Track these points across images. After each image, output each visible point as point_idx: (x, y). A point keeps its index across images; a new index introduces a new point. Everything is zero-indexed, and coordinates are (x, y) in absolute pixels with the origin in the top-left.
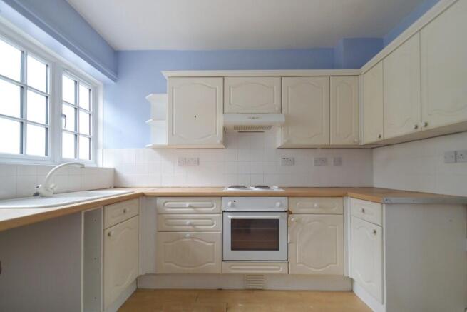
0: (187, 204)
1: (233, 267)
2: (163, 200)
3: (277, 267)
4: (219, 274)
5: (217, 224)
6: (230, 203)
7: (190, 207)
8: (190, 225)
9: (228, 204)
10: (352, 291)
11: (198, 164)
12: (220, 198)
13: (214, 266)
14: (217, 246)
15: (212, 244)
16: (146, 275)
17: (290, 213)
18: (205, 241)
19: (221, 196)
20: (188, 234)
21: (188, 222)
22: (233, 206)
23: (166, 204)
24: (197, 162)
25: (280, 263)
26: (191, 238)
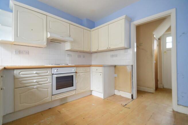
0: (35, 72)
1: (57, 97)
2: (19, 71)
3: (72, 93)
4: (50, 102)
5: (49, 80)
6: (56, 71)
7: (36, 73)
8: (36, 82)
9: (55, 71)
10: (91, 94)
11: (28, 54)
12: (51, 68)
13: (49, 99)
14: (50, 90)
15: (47, 89)
16: (7, 114)
17: (77, 73)
18: (44, 88)
19: (52, 68)
20: (35, 87)
21: (35, 81)
22: (57, 71)
23: (20, 73)
24: (28, 53)
25: (73, 91)
26: (37, 88)
